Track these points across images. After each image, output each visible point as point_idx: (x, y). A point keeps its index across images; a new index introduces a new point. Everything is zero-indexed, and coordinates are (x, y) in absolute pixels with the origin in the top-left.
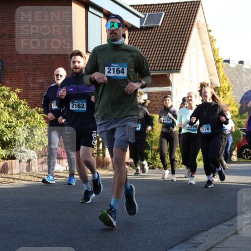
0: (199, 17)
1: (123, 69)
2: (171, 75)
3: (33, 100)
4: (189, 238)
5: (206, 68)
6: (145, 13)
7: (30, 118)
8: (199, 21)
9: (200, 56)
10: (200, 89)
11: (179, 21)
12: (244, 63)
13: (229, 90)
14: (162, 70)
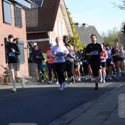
5: (66, 28)
6: (33, 1)
8: (61, 4)
11: (51, 4)
12: (85, 24)
13: (78, 39)
14: (44, 30)
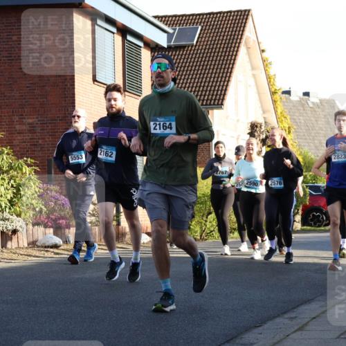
0: (249, 32)
1: (170, 124)
2: (210, 111)
3: (20, 148)
4: (236, 337)
5: (258, 102)
6: (174, 27)
7: (15, 173)
8: (248, 38)
9: (250, 86)
10: (250, 131)
11: (221, 37)
12: (310, 94)
13: (289, 132)
